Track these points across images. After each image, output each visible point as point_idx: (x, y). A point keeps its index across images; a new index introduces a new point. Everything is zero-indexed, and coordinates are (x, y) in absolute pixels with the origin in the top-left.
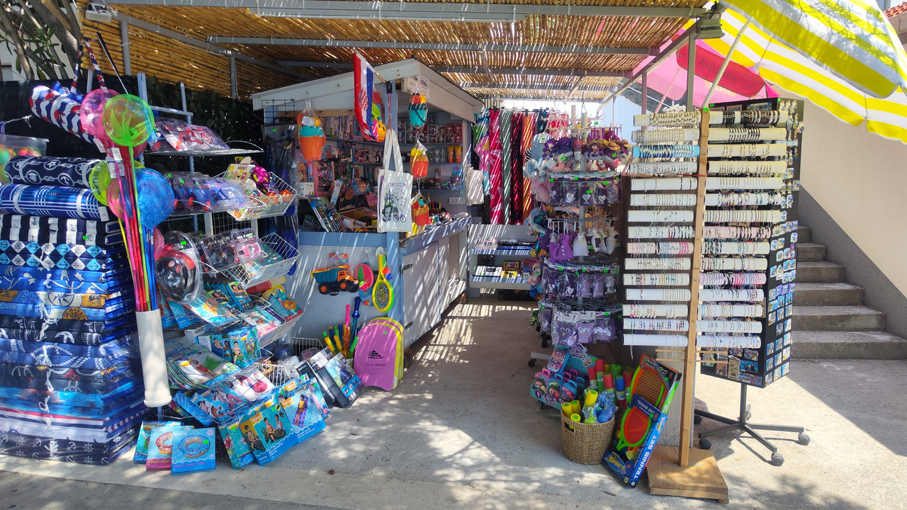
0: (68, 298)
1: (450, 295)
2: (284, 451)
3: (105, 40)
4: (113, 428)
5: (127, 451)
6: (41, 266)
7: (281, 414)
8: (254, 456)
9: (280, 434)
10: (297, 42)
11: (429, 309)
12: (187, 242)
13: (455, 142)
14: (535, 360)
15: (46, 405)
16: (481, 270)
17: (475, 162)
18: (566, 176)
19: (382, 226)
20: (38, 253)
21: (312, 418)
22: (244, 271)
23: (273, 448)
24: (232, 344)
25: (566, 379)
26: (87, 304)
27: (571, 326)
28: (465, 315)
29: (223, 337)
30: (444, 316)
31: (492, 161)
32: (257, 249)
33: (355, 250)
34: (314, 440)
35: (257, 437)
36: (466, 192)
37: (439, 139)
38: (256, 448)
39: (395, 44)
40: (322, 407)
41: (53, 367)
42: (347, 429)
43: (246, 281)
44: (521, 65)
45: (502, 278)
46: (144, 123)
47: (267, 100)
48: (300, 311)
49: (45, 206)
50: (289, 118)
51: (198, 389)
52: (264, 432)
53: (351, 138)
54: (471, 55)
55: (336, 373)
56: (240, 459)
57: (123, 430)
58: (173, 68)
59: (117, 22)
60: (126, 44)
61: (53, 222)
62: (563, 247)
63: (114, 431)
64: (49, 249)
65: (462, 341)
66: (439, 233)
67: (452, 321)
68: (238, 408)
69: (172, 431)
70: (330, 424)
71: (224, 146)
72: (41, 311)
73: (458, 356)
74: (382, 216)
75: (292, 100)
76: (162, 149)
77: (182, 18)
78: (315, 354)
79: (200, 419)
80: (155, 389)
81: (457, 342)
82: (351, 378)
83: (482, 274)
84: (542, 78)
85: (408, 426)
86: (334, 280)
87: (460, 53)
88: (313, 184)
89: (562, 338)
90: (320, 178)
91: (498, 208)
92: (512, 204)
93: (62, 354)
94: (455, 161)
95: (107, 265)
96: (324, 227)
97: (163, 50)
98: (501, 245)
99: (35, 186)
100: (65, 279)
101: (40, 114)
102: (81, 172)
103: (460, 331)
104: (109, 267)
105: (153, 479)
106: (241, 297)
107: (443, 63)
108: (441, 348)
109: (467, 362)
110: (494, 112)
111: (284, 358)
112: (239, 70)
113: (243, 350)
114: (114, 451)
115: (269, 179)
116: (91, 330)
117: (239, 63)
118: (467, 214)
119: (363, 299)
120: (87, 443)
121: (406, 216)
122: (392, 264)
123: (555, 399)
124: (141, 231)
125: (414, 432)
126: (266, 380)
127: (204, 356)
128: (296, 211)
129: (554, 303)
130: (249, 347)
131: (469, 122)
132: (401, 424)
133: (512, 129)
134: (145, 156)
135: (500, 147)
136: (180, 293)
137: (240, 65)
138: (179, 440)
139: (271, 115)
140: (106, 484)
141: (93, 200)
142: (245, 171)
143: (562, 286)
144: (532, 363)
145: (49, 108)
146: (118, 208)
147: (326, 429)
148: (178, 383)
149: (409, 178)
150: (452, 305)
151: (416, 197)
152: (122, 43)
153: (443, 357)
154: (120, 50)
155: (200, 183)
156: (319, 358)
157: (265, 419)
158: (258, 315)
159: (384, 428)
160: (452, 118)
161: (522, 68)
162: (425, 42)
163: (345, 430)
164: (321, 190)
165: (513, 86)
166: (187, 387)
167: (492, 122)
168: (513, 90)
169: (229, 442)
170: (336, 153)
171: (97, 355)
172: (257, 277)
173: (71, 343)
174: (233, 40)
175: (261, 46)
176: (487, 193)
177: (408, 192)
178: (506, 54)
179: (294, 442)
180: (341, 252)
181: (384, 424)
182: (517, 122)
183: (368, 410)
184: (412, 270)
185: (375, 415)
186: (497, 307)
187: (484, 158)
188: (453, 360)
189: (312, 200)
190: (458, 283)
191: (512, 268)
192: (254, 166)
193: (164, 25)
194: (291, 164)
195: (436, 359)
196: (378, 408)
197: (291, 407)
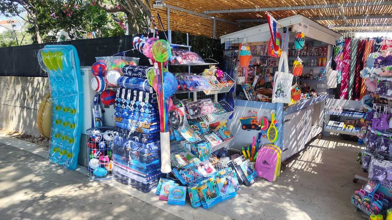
0: (138, 123)
1: (312, 134)
2: (215, 204)
3: (160, 16)
4: (149, 178)
5: (155, 188)
6: (130, 109)
7: (216, 186)
8: (201, 203)
9: (214, 195)
10: (242, 11)
11: (298, 142)
12: (181, 104)
13: (323, 56)
14: (358, 179)
15: (128, 164)
16: (331, 123)
17: (334, 66)
18: (388, 79)
19: (274, 99)
20: (129, 105)
21: (230, 190)
22: (207, 117)
23: (209, 202)
24: (198, 149)
25: (376, 198)
26: (144, 126)
27: (383, 169)
28: (319, 146)
29: (195, 146)
30: (307, 145)
31: (344, 66)
32: (212, 108)
33: (261, 110)
34: (230, 200)
35: (203, 196)
36: (327, 81)
37: (314, 54)
38: (202, 200)
39: (290, 7)
40: (236, 185)
41: (131, 150)
42: (247, 198)
43: (208, 121)
44: (366, 13)
45: (343, 128)
46: (167, 52)
47: (227, 39)
48: (232, 136)
49: (133, 86)
50: (236, 47)
51: (181, 169)
52: (207, 194)
53: (267, 54)
54: (334, 10)
55: (245, 169)
56: (195, 204)
57: (154, 180)
58: (188, 26)
59: (166, 8)
60: (168, 17)
61: (135, 92)
62: (382, 122)
63: (150, 180)
64: (133, 103)
65: (315, 160)
66: (308, 103)
67: (312, 148)
68: (197, 179)
69: (170, 184)
70: (239, 194)
71: (202, 61)
72: (129, 127)
73: (311, 169)
74: (275, 95)
75: (238, 38)
76: (175, 63)
77: (192, 4)
78: (237, 157)
79: (181, 181)
80: (165, 165)
81: (312, 161)
82: (252, 172)
83: (332, 125)
84: (380, 20)
85: (277, 203)
86: (249, 124)
87: (328, 9)
88: (244, 77)
89: (375, 175)
90: (249, 75)
91: (345, 90)
92: (354, 89)
93: (135, 145)
94: (322, 65)
95: (152, 111)
96: (248, 98)
97: (184, 19)
98: (345, 111)
99: (130, 77)
100: (138, 115)
101: (136, 48)
102: (145, 72)
103: (315, 154)
104: (152, 112)
105: (161, 204)
106: (204, 129)
107: (318, 16)
108: (303, 163)
109: (316, 173)
110: (348, 40)
111: (223, 157)
112: (217, 25)
113: (203, 153)
114: (150, 188)
115: (223, 76)
116: (144, 137)
117: (217, 22)
118: (326, 93)
119: (263, 134)
120: (140, 182)
121: (288, 95)
122: (279, 119)
123: (366, 209)
124: (163, 99)
125: (280, 208)
126: (212, 167)
127: (187, 153)
128: (235, 90)
129: (372, 153)
130: (206, 152)
131: (332, 45)
132: (274, 202)
133: (358, 49)
134: (169, 66)
135: (350, 58)
136: (176, 126)
137: (218, 23)
138: (172, 189)
139: (228, 45)
140: (144, 202)
141: (148, 85)
142: (212, 72)
143: (379, 144)
144: (355, 181)
145: (138, 46)
146: (156, 88)
147: (237, 196)
148: (175, 164)
149: (291, 76)
150: (313, 139)
151: (294, 86)
152: (167, 17)
153: (303, 168)
154: (166, 20)
155: (189, 78)
156: (238, 160)
157: (208, 187)
158: (213, 137)
159: (265, 202)
160: (322, 44)
161: (366, 15)
162: (307, 5)
163: (246, 199)
164: (248, 80)
165: (361, 25)
166: (177, 166)
167: (346, 45)
168: (361, 27)
169: (191, 195)
170: (258, 62)
171: (146, 148)
172: (213, 120)
173: (137, 141)
174: (214, 12)
175: (227, 14)
176: (339, 82)
177: (290, 83)
178: (356, 8)
179: (220, 200)
180: (254, 111)
181: (265, 200)
182: (362, 45)
183: (258, 190)
184: (290, 122)
185: (261, 194)
186: (339, 143)
187: (339, 64)
188: (308, 170)
189: (243, 85)
190: (317, 128)
191: (350, 124)
192: (217, 70)
193: (185, 8)
194: (235, 68)
195: (299, 168)
196: (264, 190)
197: (221, 183)
